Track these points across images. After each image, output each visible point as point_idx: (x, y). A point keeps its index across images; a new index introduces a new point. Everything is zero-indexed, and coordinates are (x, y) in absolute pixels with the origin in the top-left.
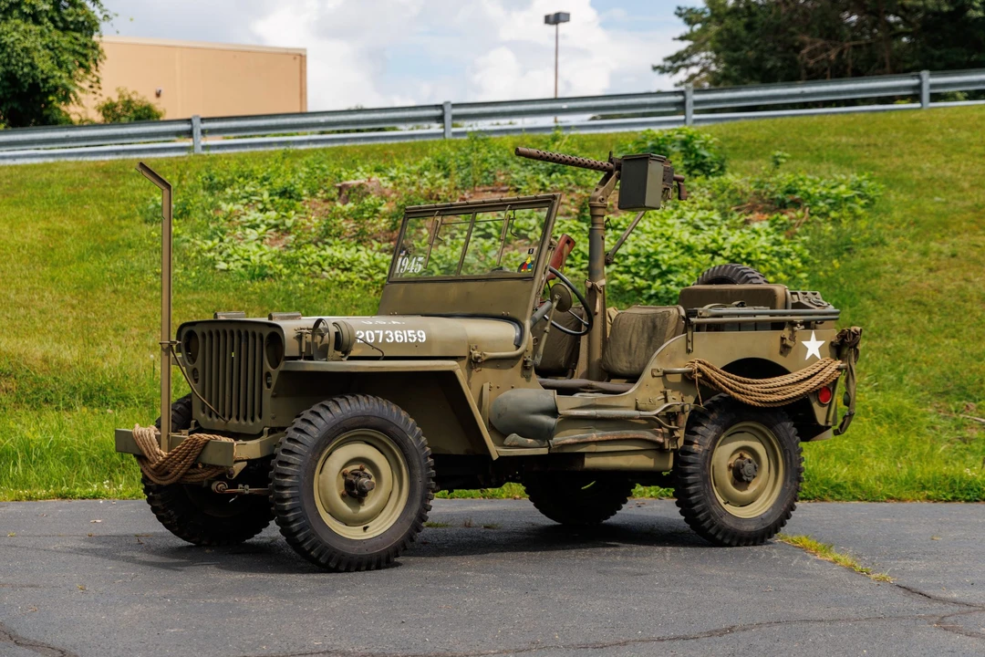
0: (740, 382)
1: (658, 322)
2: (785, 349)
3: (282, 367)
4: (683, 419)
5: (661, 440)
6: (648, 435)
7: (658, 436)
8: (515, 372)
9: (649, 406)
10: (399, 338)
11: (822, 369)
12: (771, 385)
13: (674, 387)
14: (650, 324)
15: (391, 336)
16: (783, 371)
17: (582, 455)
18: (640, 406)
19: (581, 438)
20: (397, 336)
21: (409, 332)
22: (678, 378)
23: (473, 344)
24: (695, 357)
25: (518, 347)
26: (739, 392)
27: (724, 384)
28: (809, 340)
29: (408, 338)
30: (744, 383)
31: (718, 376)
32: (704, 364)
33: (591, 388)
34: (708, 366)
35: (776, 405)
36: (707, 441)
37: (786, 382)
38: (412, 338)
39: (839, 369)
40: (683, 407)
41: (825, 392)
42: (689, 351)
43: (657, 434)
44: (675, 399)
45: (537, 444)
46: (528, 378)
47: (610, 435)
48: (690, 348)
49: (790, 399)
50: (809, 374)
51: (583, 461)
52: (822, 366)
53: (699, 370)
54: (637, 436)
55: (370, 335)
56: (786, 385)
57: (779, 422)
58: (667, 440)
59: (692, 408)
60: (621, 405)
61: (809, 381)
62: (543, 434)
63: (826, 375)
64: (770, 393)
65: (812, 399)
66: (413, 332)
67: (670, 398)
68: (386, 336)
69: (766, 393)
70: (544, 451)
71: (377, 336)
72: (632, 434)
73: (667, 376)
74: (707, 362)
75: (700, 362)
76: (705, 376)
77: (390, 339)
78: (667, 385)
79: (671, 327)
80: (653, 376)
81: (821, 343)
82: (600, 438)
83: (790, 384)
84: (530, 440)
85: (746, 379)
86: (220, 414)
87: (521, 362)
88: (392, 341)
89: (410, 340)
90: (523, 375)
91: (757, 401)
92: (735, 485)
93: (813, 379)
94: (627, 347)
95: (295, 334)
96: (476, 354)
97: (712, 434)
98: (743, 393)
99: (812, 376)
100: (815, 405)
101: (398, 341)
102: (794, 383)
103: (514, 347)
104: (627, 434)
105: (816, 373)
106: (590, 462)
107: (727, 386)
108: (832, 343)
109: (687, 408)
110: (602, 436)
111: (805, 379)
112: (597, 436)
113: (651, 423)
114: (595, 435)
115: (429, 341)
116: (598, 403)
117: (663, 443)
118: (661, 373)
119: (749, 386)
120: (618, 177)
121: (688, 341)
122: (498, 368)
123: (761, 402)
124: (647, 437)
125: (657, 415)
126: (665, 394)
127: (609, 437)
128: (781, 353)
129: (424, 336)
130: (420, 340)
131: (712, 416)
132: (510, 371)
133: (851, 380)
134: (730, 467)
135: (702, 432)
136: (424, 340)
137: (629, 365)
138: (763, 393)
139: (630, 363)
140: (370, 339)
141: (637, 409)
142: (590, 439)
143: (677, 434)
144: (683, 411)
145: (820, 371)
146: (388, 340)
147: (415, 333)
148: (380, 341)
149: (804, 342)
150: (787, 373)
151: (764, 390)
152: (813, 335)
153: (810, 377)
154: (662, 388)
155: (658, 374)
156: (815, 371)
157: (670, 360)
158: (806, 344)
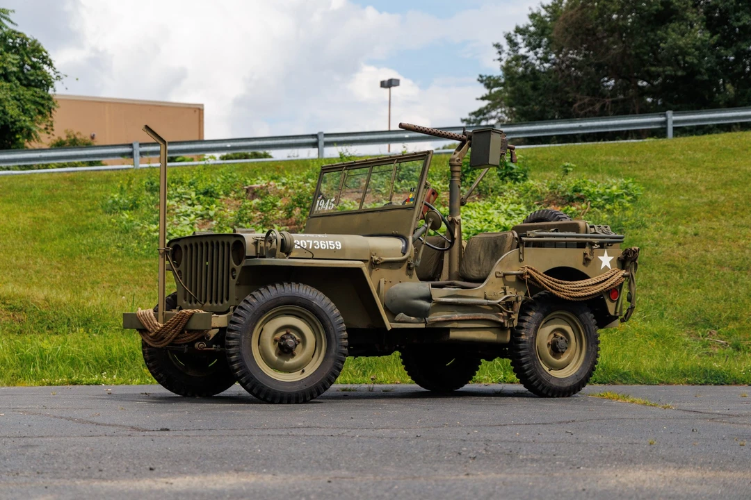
0: (556, 282)
1: (499, 242)
2: (587, 261)
3: (244, 263)
4: (517, 307)
5: (502, 321)
6: (493, 317)
7: (500, 318)
8: (402, 272)
9: (494, 297)
10: (323, 246)
11: (612, 276)
12: (577, 285)
13: (511, 285)
14: (493, 244)
15: (318, 244)
16: (585, 277)
17: (448, 330)
18: (488, 296)
19: (447, 317)
20: (322, 245)
21: (330, 242)
22: (513, 279)
23: (373, 252)
24: (525, 264)
25: (404, 254)
26: (556, 290)
27: (545, 283)
28: (603, 256)
29: (329, 246)
30: (559, 283)
31: (541, 278)
33: (454, 285)
34: (534, 271)
35: (580, 300)
37: (588, 284)
38: (332, 246)
39: (623, 276)
40: (517, 298)
41: (614, 292)
42: (521, 260)
43: (499, 316)
44: (511, 292)
45: (418, 321)
46: (411, 275)
47: (467, 316)
48: (521, 258)
49: (590, 295)
50: (603, 279)
51: (449, 334)
52: (612, 274)
53: (528, 273)
54: (485, 317)
55: (303, 243)
56: (588, 286)
57: (582, 312)
58: (506, 321)
59: (523, 299)
60: (474, 296)
61: (604, 283)
62: (421, 313)
63: (615, 280)
64: (577, 291)
65: (605, 297)
67: (508, 292)
68: (314, 245)
69: (574, 291)
70: (422, 326)
71: (308, 244)
72: (482, 316)
73: (506, 276)
74: (533, 268)
75: (528, 268)
76: (532, 277)
78: (506, 283)
79: (508, 245)
80: (497, 277)
81: (612, 258)
82: (461, 318)
83: (590, 285)
84: (412, 318)
85: (560, 281)
86: (198, 298)
87: (406, 265)
88: (318, 247)
89: (331, 248)
90: (407, 274)
91: (567, 296)
92: (554, 356)
93: (606, 282)
94: (477, 260)
95: (253, 241)
96: (376, 258)
98: (558, 290)
99: (606, 280)
100: (607, 301)
101: (322, 248)
102: (593, 285)
103: (401, 254)
104: (479, 316)
105: (608, 279)
106: (454, 335)
107: (547, 285)
108: (619, 258)
109: (520, 299)
110: (462, 316)
111: (601, 282)
112: (459, 317)
113: (495, 308)
114: (457, 316)
115: (343, 249)
116: (459, 294)
117: (504, 323)
118: (502, 275)
119: (562, 286)
120: (470, 145)
121: (520, 253)
122: (390, 268)
123: (570, 297)
125: (499, 303)
126: (505, 289)
127: (467, 318)
128: (584, 264)
129: (340, 245)
130: (337, 248)
132: (399, 271)
133: (632, 284)
134: (549, 344)
136: (340, 248)
137: (478, 272)
138: (571, 290)
139: (479, 271)
140: (304, 245)
141: (485, 298)
142: (454, 318)
143: (513, 317)
144: (517, 301)
145: (610, 277)
146: (315, 247)
147: (334, 243)
148: (310, 247)
149: (599, 257)
150: (589, 278)
151: (573, 289)
152: (606, 252)
153: (604, 281)
154: (502, 285)
155: (499, 275)
156: (607, 277)
157: (508, 266)
158: (601, 258)
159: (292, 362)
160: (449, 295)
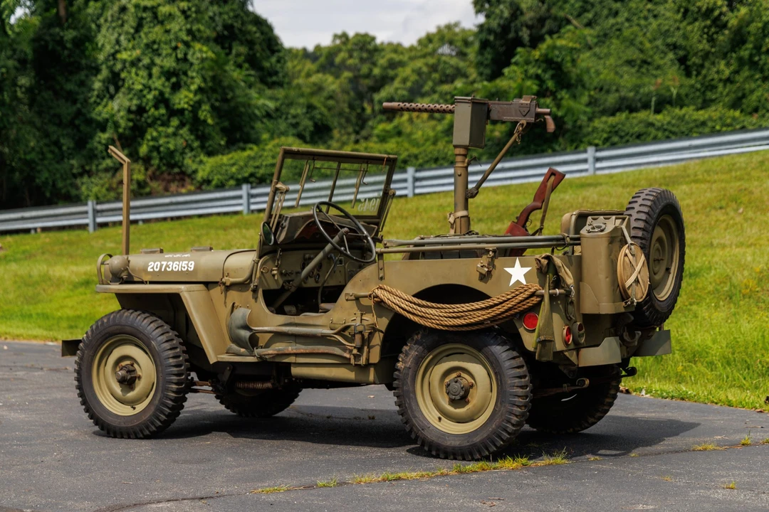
4: (377, 340)
5: (347, 355)
6: (337, 351)
7: (345, 352)
8: (249, 295)
9: (339, 326)
10: (176, 268)
11: (517, 295)
15: (170, 266)
18: (333, 325)
19: (279, 350)
20: (174, 266)
21: (184, 262)
22: (369, 302)
23: (226, 272)
24: (385, 283)
28: (513, 267)
29: (182, 267)
32: (385, 290)
35: (464, 329)
36: (409, 360)
38: (184, 267)
40: (355, 328)
41: (531, 317)
43: (345, 350)
44: (370, 319)
46: (256, 299)
47: (309, 349)
48: (381, 275)
52: (517, 293)
54: (327, 351)
55: (158, 265)
57: (486, 346)
58: (352, 357)
60: (317, 323)
64: (454, 317)
66: (187, 262)
68: (167, 266)
69: (450, 317)
70: (252, 359)
71: (162, 266)
72: (323, 349)
73: (360, 299)
77: (169, 268)
78: (361, 308)
80: (347, 300)
82: (295, 351)
83: (479, 309)
84: (242, 350)
88: (170, 270)
89: (183, 269)
90: (253, 297)
91: (437, 324)
97: (413, 353)
98: (423, 317)
100: (521, 331)
101: (174, 269)
104: (318, 349)
109: (359, 329)
110: (296, 349)
112: (292, 349)
115: (196, 270)
117: (350, 359)
118: (352, 297)
121: (380, 269)
122: (241, 291)
123: (442, 325)
124: (335, 353)
125: (336, 334)
127: (302, 351)
128: (481, 280)
129: (192, 266)
130: (189, 269)
132: (246, 293)
134: (446, 385)
135: (406, 351)
136: (192, 269)
138: (446, 317)
140: (157, 268)
141: (330, 328)
142: (288, 352)
147: (188, 264)
148: (163, 270)
149: (507, 269)
150: (489, 297)
151: (450, 315)
152: (517, 262)
153: (501, 303)
154: (356, 310)
155: (350, 298)
156: (509, 297)
157: (363, 285)
158: (508, 270)
159: (131, 395)
160: (287, 322)
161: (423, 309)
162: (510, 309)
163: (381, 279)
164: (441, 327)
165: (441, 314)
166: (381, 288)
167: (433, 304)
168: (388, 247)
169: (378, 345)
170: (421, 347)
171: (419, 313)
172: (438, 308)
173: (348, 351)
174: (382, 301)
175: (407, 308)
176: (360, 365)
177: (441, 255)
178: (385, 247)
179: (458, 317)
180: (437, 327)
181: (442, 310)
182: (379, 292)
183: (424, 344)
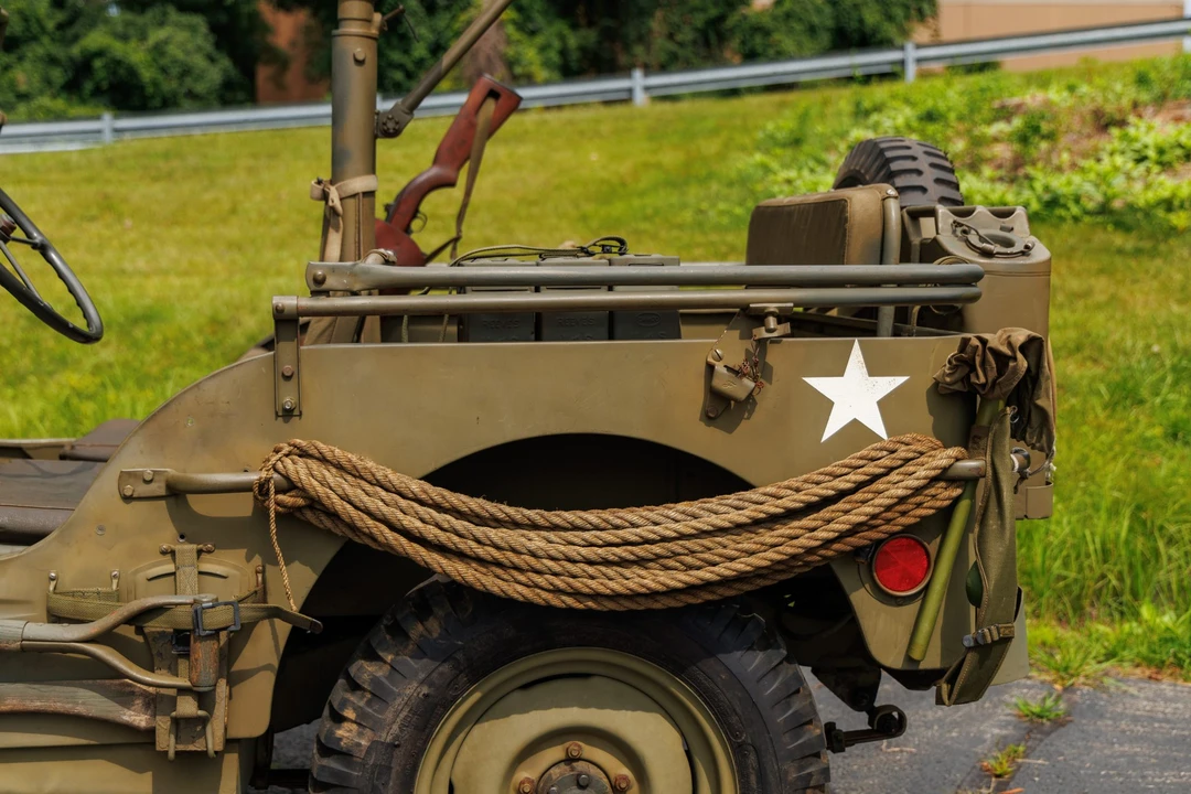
0: (492, 520)
2: (722, 409)
4: (265, 648)
5: (137, 717)
6: (88, 701)
7: (129, 705)
9: (89, 605)
11: (875, 478)
12: (629, 534)
22: (235, 508)
28: (837, 371)
32: (323, 460)
36: (389, 715)
37: (708, 521)
39: (944, 476)
42: (286, 412)
43: (127, 696)
48: (288, 401)
50: (813, 493)
52: (872, 469)
54: (37, 705)
56: (702, 534)
57: (711, 654)
58: (163, 724)
61: (806, 522)
63: (881, 501)
64: (623, 563)
65: (846, 578)
69: (607, 563)
73: (191, 498)
74: (338, 453)
75: (307, 453)
76: (314, 500)
78: (194, 528)
80: (127, 499)
81: (888, 384)
83: (721, 531)
91: (557, 591)
93: (825, 513)
97: (411, 691)
98: (492, 563)
99: (826, 502)
100: (862, 600)
102: (739, 528)
105: (841, 495)
108: (937, 384)
111: (791, 514)
117: (151, 732)
118: (158, 488)
123: (576, 594)
124: (80, 709)
125: (94, 640)
128: (709, 418)
131: (415, 631)
135: (375, 681)
138: (590, 563)
141: (55, 618)
144: (199, 628)
145: (859, 486)
149: (813, 382)
151: (605, 551)
152: (856, 356)
153: (810, 508)
154: (167, 535)
155: (143, 490)
156: (842, 484)
157: (205, 440)
158: (821, 384)
161: (495, 534)
162: (855, 529)
163: (288, 414)
164: (570, 601)
165: (571, 551)
166: (304, 454)
167: (532, 514)
168: (326, 293)
169: (267, 667)
170: (445, 668)
171: (480, 551)
172: (555, 528)
173: (139, 702)
174: (314, 503)
175: (431, 532)
176: (204, 754)
177: (538, 324)
178: (315, 293)
179: (641, 562)
180: (555, 601)
181: (569, 535)
182: (299, 470)
183: (459, 656)
